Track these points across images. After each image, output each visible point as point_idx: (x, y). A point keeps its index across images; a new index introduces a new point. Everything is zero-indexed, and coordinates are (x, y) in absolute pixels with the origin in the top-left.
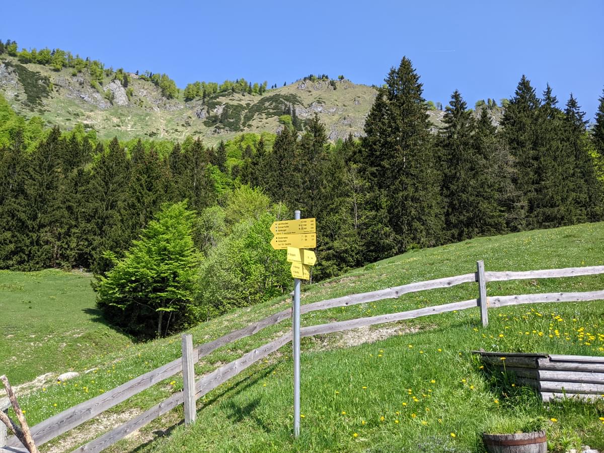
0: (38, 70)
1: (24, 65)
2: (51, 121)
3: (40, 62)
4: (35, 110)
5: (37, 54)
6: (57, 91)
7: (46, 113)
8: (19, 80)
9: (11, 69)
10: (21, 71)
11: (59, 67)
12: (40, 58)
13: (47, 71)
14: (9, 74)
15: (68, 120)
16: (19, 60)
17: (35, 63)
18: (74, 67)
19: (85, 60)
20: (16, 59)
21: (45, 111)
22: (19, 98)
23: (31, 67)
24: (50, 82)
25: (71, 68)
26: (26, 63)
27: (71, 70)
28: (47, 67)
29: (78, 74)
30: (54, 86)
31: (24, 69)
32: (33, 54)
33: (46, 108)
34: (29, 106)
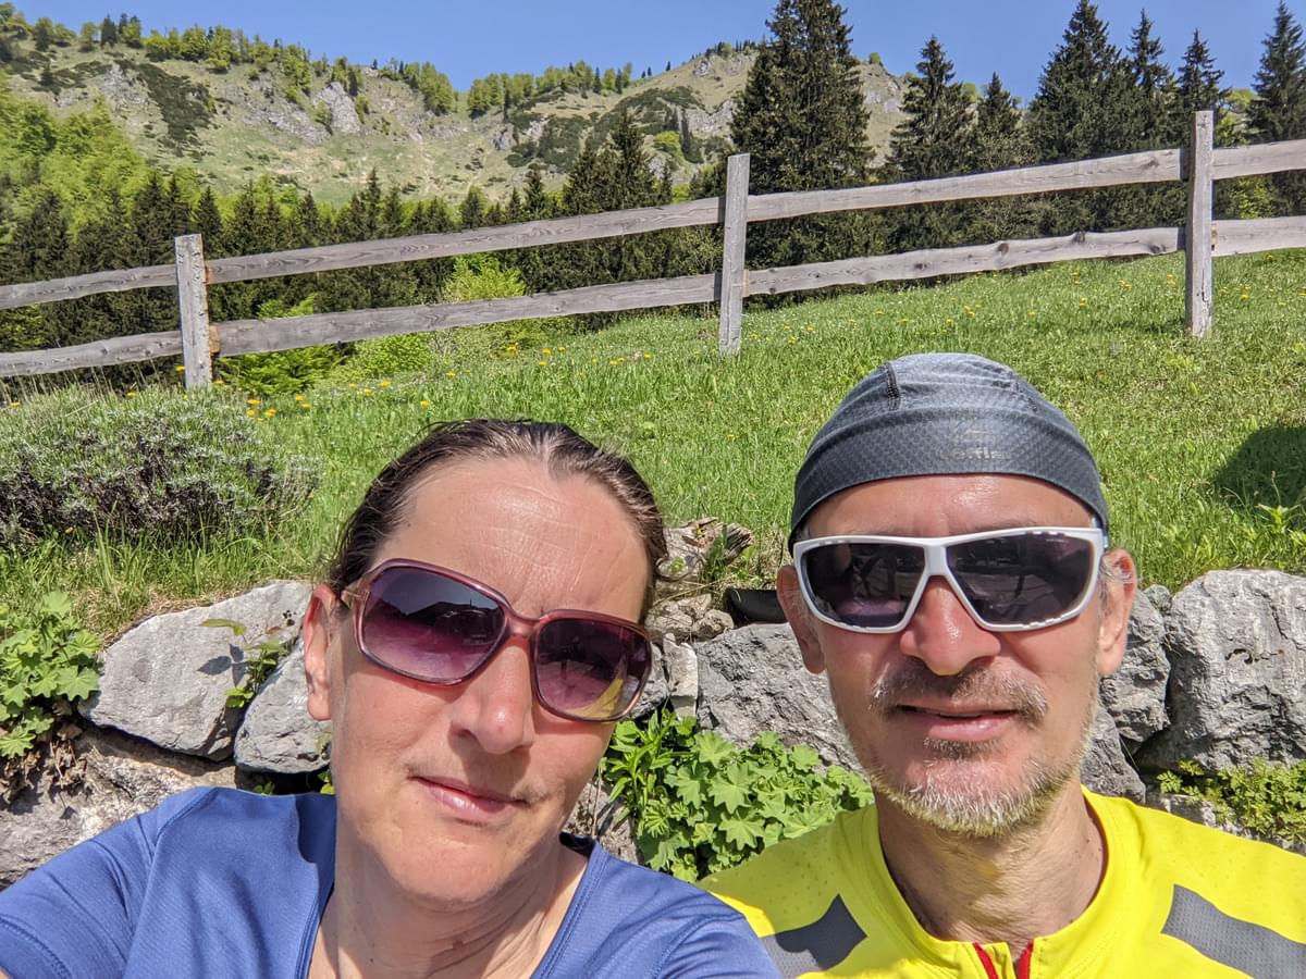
0: (185, 72)
1: (158, 65)
2: (215, 173)
3: (188, 57)
4: (185, 153)
5: (180, 40)
6: (224, 113)
7: (206, 159)
8: (150, 95)
9: (132, 74)
10: (151, 77)
11: (223, 63)
12: (185, 47)
13: (202, 74)
14: (130, 84)
15: (247, 169)
16: (148, 55)
17: (178, 58)
18: (253, 61)
19: (272, 45)
20: (143, 52)
21: (203, 154)
22: (153, 132)
23: (172, 68)
24: (209, 96)
25: (247, 65)
26: (162, 60)
27: (248, 69)
28: (202, 65)
29: (261, 76)
30: (217, 104)
31: (158, 73)
32: (172, 39)
33: (205, 148)
34: (173, 146)
